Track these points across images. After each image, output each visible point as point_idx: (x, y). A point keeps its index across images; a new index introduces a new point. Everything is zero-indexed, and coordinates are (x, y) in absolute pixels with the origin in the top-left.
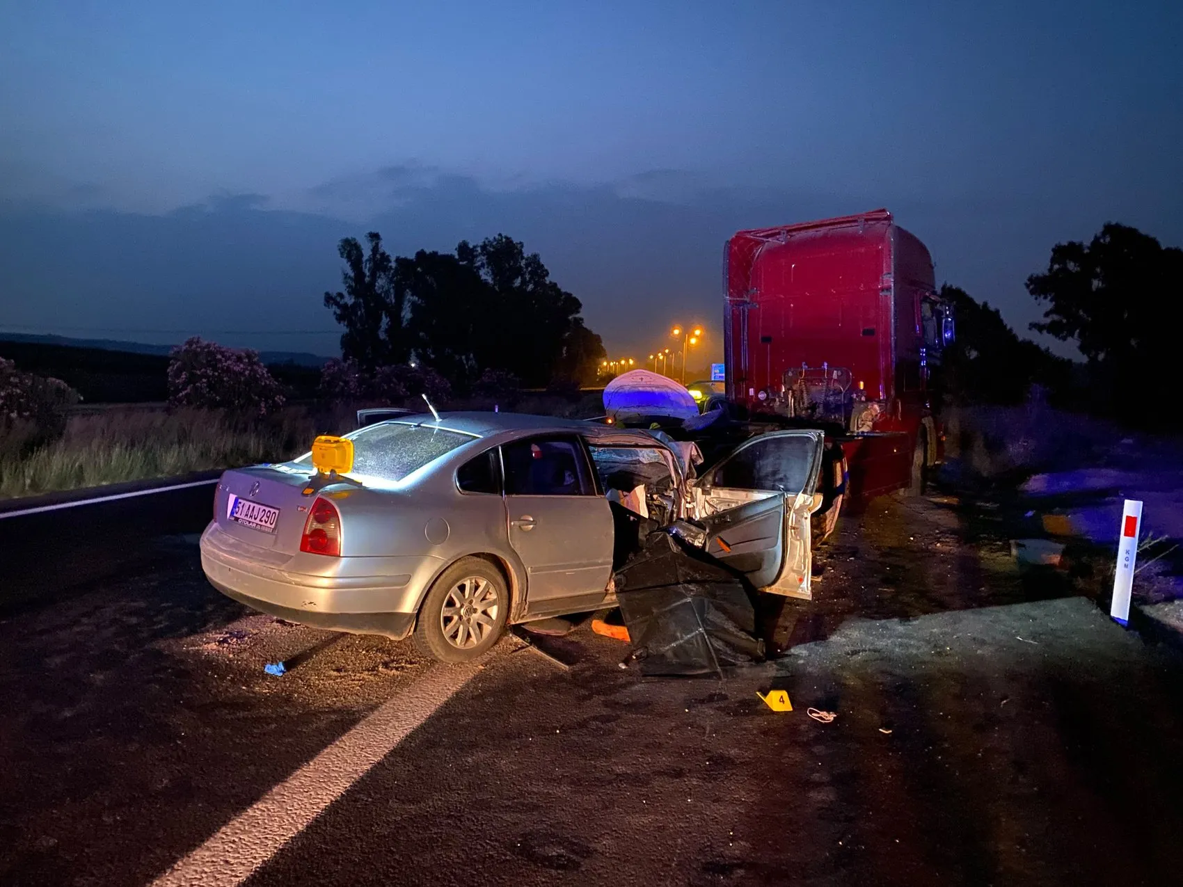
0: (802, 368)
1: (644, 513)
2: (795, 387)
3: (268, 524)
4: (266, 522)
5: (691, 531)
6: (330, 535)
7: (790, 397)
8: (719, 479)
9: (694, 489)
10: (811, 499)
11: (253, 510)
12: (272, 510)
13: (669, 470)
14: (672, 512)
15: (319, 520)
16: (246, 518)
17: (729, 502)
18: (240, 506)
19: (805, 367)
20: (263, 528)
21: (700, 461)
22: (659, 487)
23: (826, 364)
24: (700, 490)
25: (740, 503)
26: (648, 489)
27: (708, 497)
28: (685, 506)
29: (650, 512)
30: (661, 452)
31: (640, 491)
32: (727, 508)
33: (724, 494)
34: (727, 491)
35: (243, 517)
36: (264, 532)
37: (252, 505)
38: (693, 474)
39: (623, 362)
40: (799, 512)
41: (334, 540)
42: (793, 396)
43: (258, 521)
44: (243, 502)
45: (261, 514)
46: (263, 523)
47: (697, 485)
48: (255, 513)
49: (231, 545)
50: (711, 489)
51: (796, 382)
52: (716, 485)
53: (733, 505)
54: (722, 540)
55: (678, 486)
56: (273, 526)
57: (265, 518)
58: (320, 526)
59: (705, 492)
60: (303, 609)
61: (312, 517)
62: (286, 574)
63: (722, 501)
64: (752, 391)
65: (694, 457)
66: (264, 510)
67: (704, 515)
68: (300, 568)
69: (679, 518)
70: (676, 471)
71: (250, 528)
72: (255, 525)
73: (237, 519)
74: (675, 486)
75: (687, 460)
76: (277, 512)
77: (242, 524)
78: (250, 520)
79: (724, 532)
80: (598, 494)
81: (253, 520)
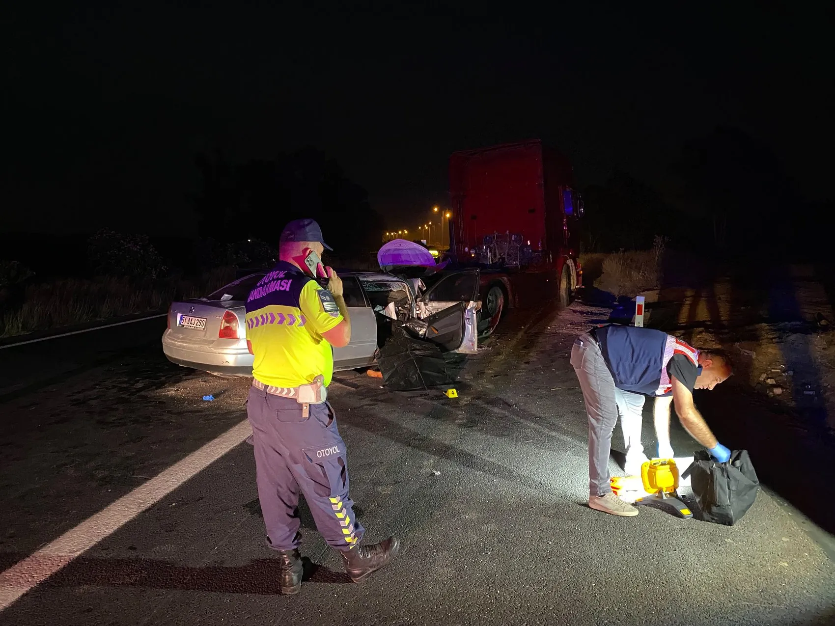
0: (494, 234)
1: (394, 317)
2: (492, 246)
3: (201, 326)
4: (199, 325)
5: (420, 323)
6: (234, 329)
7: (488, 252)
8: (432, 297)
9: (420, 303)
10: (476, 304)
11: (192, 320)
12: (202, 320)
13: (406, 294)
14: (409, 316)
15: (227, 322)
16: (188, 325)
17: (438, 309)
18: (184, 319)
19: (496, 234)
20: (198, 329)
21: (424, 289)
22: (401, 303)
23: (508, 231)
24: (423, 303)
25: (443, 309)
26: (396, 305)
27: (427, 307)
28: (416, 312)
29: (397, 317)
30: (402, 285)
31: (391, 306)
32: (437, 312)
33: (435, 304)
34: (436, 303)
35: (186, 324)
36: (199, 330)
37: (191, 318)
38: (420, 296)
39: (400, 232)
40: (470, 310)
41: (235, 332)
42: (490, 251)
43: (195, 325)
44: (185, 317)
45: (196, 322)
46: (198, 326)
47: (421, 301)
48: (193, 321)
49: (182, 338)
50: (428, 302)
51: (492, 243)
52: (431, 300)
53: (440, 310)
54: (434, 328)
55: (412, 302)
56: (203, 327)
57: (199, 323)
58: (228, 325)
59: (426, 304)
60: (222, 365)
61: (224, 321)
62: (213, 349)
63: (434, 309)
64: (467, 249)
65: (420, 287)
66: (198, 320)
67: (425, 316)
68: (219, 345)
69: (413, 317)
70: (410, 293)
71: (192, 329)
72: (193, 327)
73: (183, 326)
74: (410, 302)
75: (416, 289)
76: (205, 320)
77: (186, 328)
78: (190, 325)
79: (435, 324)
80: (368, 306)
81: (192, 325)
